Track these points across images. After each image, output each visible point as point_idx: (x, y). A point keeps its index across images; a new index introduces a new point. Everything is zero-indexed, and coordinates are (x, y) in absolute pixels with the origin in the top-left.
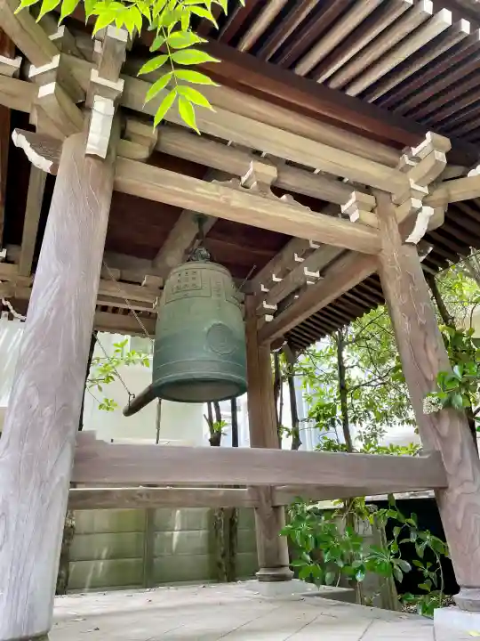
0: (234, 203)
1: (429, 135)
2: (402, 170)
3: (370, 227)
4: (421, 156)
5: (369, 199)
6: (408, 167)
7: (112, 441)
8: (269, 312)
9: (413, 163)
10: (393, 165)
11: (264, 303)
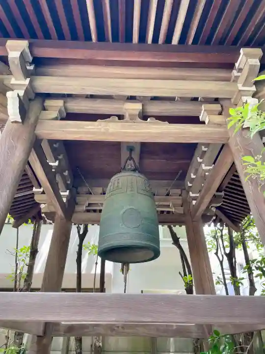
0: (111, 130)
1: (242, 51)
2: (234, 81)
3: (220, 125)
4: (241, 67)
5: (217, 107)
6: (237, 77)
7: (142, 292)
8: (195, 199)
9: (239, 74)
10: (228, 80)
11: (191, 193)
